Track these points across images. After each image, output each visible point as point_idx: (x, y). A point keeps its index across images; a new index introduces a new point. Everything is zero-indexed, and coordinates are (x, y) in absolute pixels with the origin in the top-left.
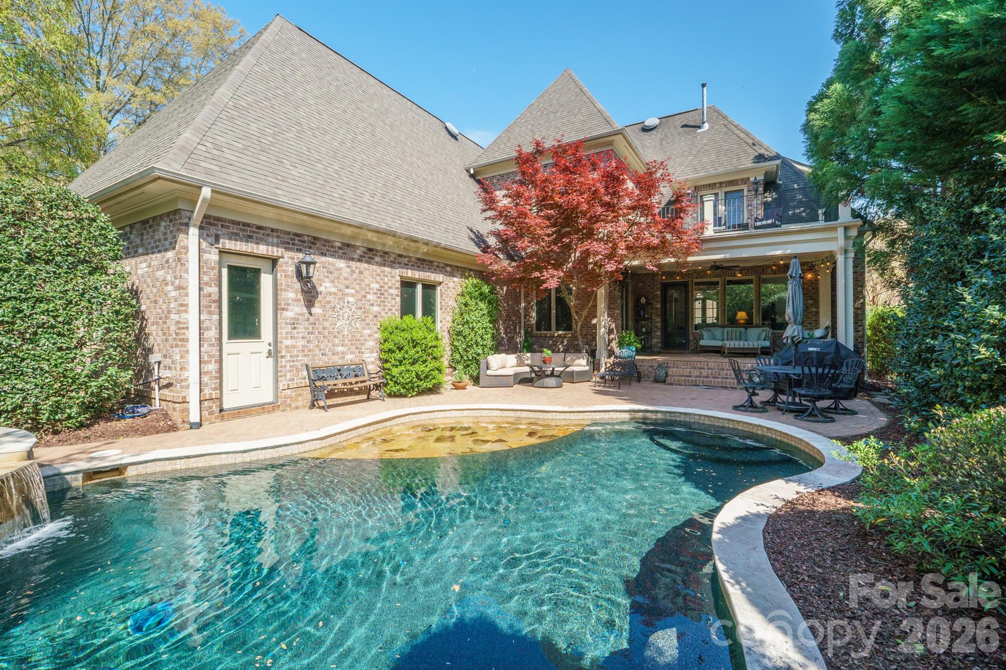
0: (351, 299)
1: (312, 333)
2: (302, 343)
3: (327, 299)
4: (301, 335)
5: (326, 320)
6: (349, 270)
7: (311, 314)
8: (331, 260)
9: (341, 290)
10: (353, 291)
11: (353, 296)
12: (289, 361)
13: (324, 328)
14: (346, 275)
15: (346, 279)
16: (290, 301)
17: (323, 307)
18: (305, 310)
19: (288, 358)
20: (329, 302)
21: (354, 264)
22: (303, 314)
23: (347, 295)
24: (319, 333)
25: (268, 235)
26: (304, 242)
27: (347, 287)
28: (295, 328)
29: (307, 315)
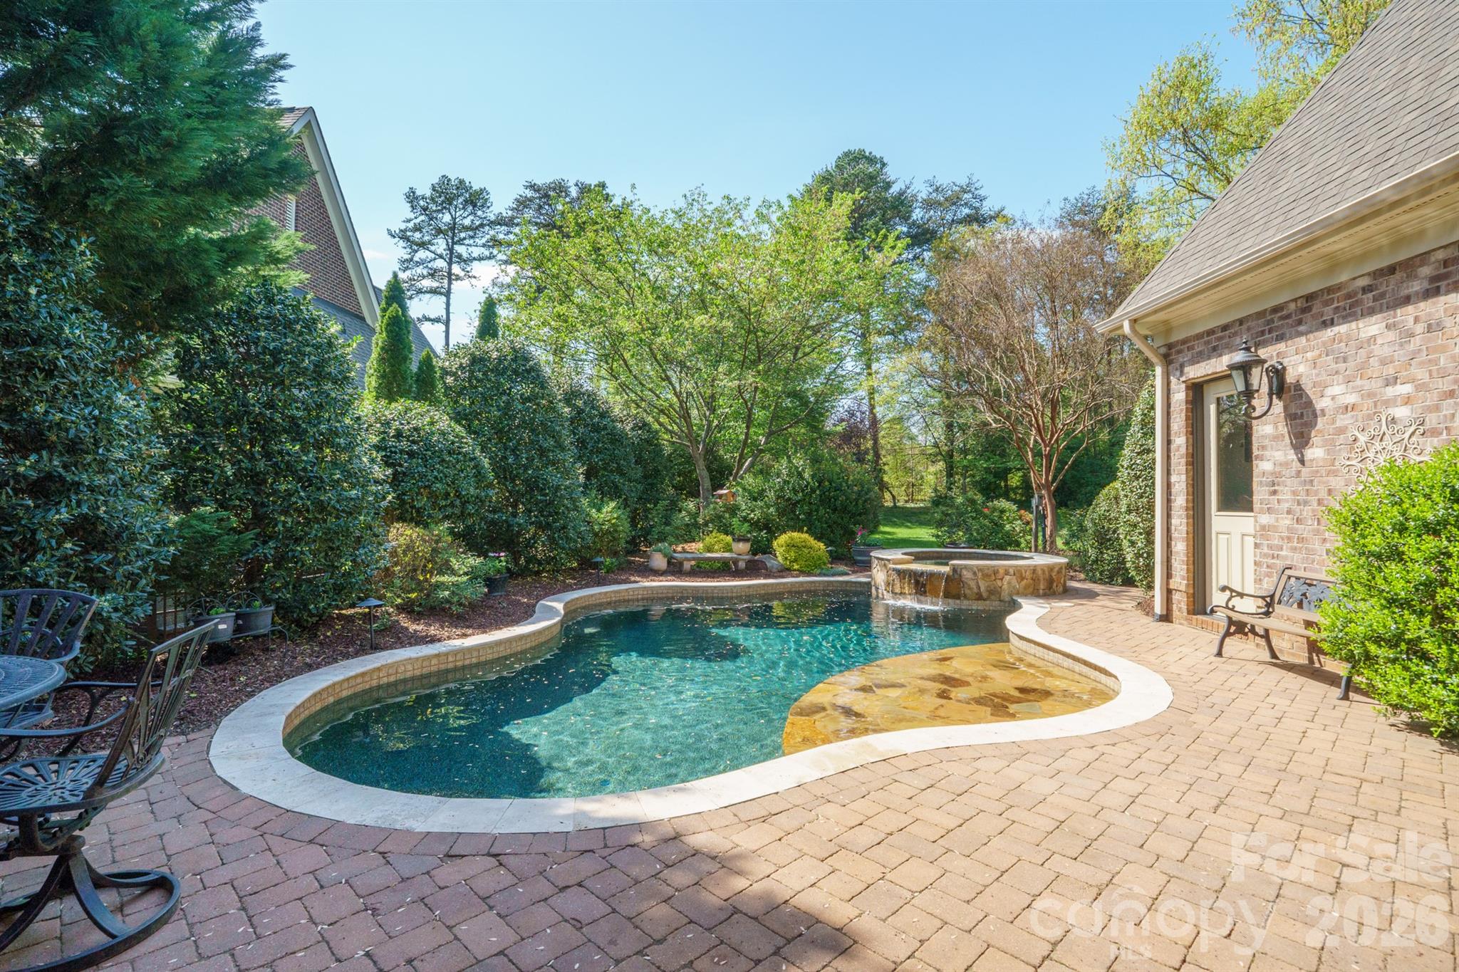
0: (1401, 412)
1: (1306, 503)
2: (1288, 522)
3: (1339, 424)
4: (1285, 506)
5: (1335, 473)
6: (1391, 336)
7: (1302, 462)
8: (1342, 329)
9: (1370, 395)
10: (1406, 389)
11: (1407, 400)
12: (1266, 555)
13: (1330, 492)
14: (1386, 351)
15: (1384, 362)
16: (1266, 442)
17: (1330, 445)
18: (1292, 455)
19: (1266, 550)
20: (1342, 431)
21: (1406, 314)
22: (1286, 464)
23: (1388, 403)
24: (1320, 502)
25: (1235, 334)
26: (1288, 316)
27: (1392, 381)
28: (1275, 492)
29: (1296, 464)
